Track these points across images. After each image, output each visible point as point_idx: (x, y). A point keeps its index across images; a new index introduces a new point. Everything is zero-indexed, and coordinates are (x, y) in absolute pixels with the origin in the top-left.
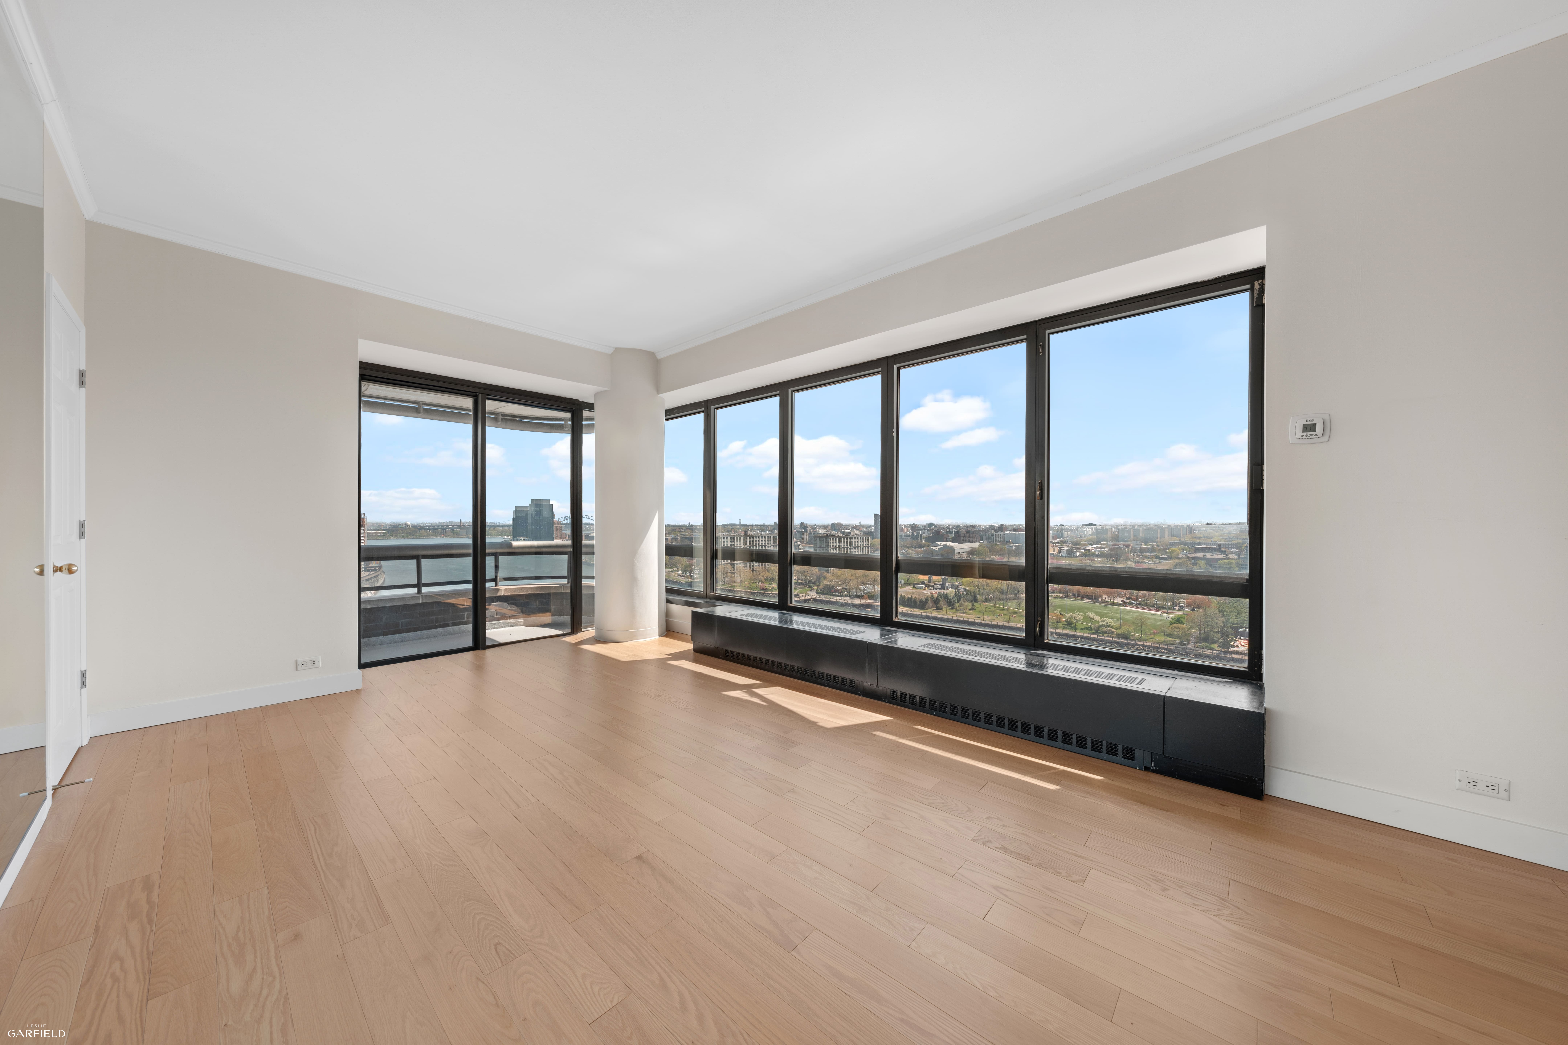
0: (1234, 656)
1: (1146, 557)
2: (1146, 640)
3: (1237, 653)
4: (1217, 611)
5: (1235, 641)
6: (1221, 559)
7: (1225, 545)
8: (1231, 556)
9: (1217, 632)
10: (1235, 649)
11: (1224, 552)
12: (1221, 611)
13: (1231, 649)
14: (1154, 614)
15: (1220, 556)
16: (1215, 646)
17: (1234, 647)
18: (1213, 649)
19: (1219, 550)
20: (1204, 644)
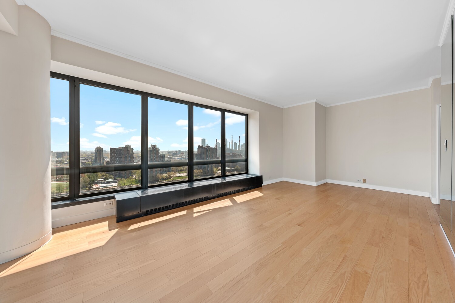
0: (93, 190)
1: (59, 163)
2: (61, 193)
3: (94, 189)
4: (88, 178)
5: (93, 186)
6: (87, 162)
7: (87, 158)
8: (89, 161)
9: (87, 184)
10: (94, 188)
11: (87, 160)
12: (89, 177)
13: (92, 188)
14: (64, 183)
15: (86, 161)
16: (87, 188)
17: (93, 187)
18: (86, 190)
19: (85, 159)
20: (83, 189)
